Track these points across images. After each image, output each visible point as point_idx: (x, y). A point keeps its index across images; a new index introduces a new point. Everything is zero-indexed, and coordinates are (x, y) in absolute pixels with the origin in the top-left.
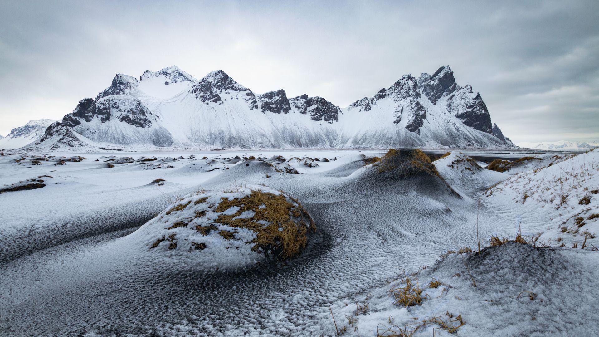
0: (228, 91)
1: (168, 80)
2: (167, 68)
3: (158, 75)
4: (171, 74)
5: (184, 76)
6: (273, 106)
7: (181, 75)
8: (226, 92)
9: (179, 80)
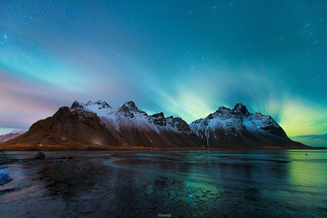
0: (136, 112)
1: (100, 106)
2: (100, 101)
3: (95, 104)
4: (102, 104)
5: (108, 105)
6: (159, 122)
7: (107, 104)
8: (135, 113)
9: (106, 107)
